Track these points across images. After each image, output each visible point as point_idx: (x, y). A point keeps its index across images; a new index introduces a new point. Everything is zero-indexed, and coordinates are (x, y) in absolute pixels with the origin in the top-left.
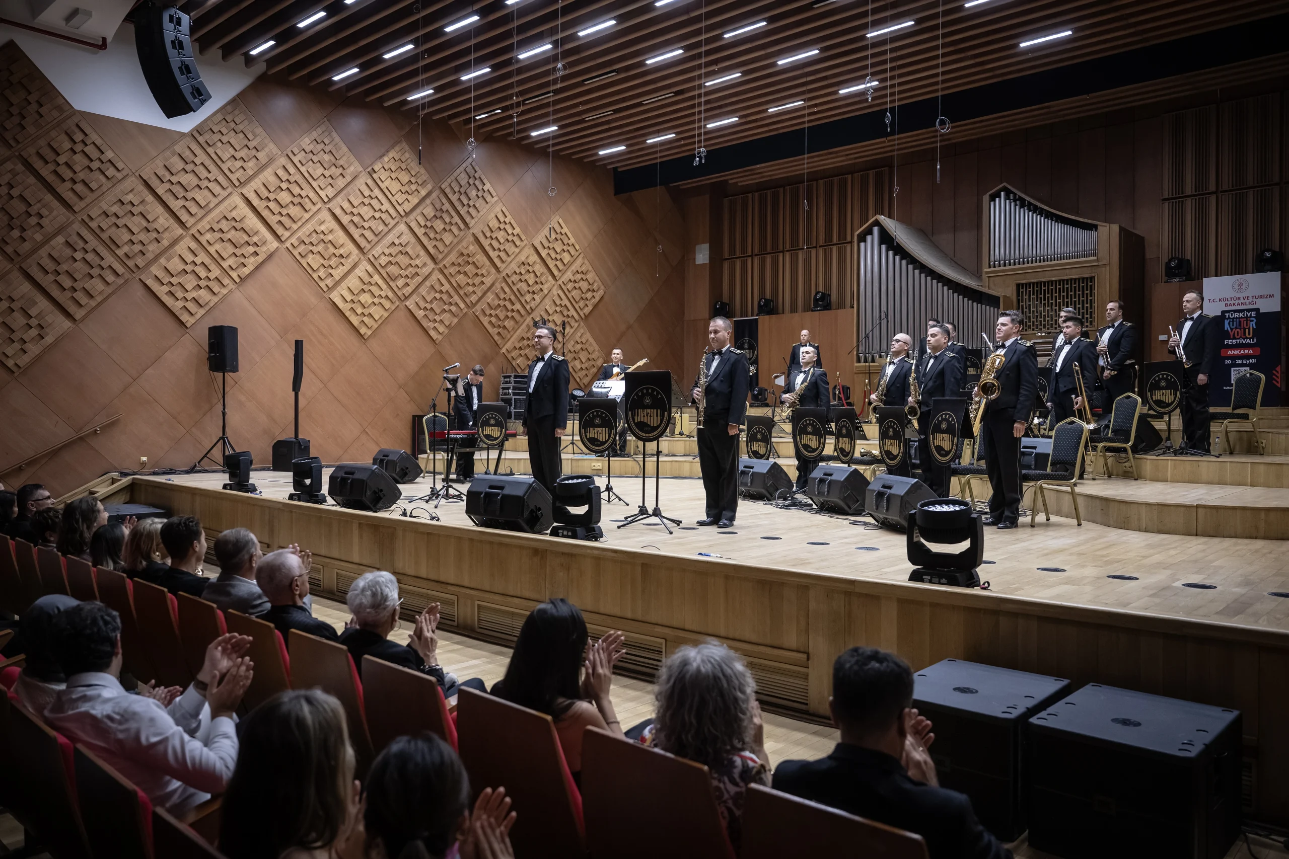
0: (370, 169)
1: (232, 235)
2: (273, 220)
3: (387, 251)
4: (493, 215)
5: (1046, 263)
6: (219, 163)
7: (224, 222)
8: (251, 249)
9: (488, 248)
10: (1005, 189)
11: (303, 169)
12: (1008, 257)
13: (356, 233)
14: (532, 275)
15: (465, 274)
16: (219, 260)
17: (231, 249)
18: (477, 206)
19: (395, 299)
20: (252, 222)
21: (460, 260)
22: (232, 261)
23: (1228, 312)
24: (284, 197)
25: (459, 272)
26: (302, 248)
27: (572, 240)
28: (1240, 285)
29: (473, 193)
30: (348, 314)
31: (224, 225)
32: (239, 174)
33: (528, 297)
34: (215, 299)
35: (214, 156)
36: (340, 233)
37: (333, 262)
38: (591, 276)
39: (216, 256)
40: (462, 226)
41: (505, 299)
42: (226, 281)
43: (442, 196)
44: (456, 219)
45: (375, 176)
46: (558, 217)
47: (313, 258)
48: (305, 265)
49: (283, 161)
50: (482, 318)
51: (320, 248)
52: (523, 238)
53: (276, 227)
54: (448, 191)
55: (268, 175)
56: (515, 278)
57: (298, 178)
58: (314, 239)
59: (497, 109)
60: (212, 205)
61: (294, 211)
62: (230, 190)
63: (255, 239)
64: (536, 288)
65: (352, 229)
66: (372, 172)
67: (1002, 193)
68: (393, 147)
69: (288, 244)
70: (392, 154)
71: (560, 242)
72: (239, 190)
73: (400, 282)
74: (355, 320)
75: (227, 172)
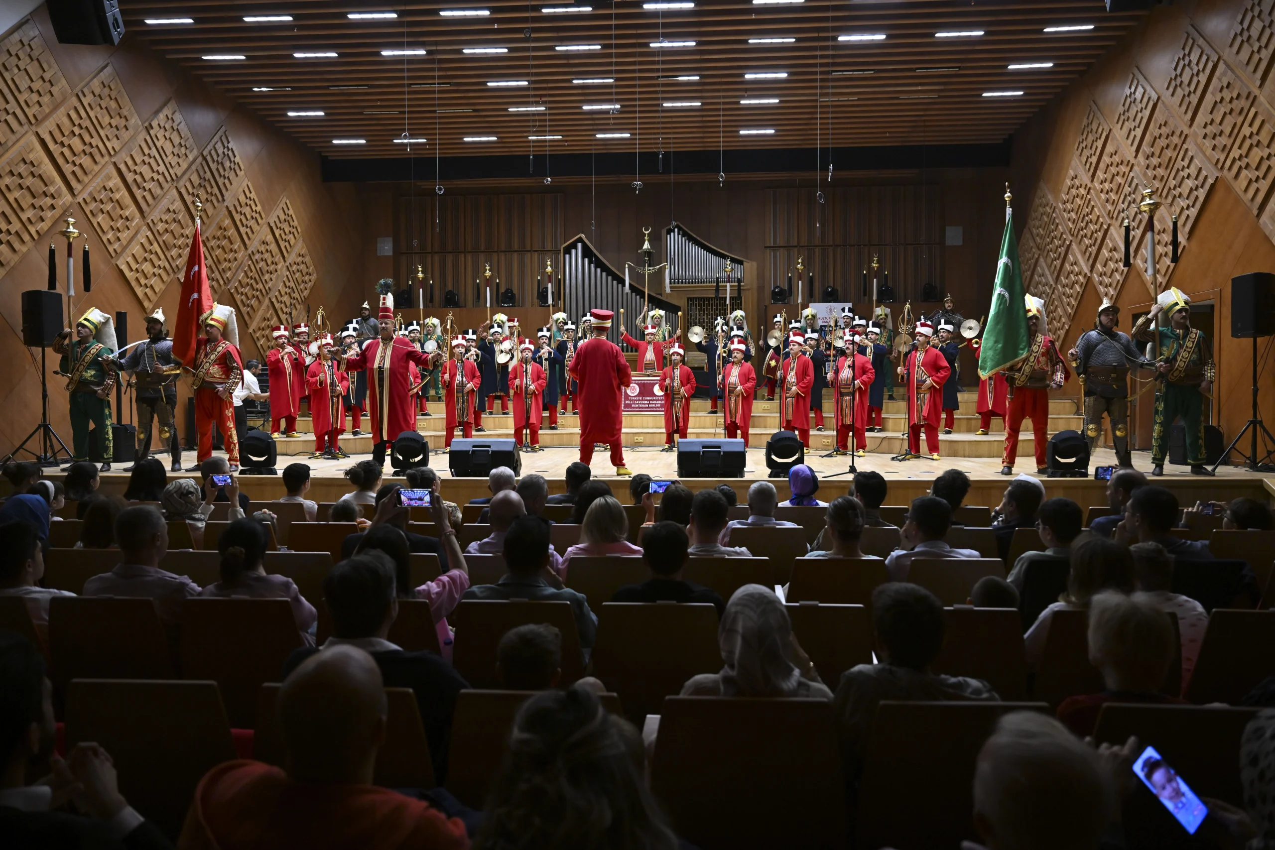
0: (147, 124)
1: (29, 181)
2: (67, 169)
3: (164, 218)
4: (241, 190)
5: (703, 284)
6: (16, 93)
7: (22, 166)
8: (49, 201)
9: (238, 223)
10: (677, 226)
11: (92, 114)
12: (680, 277)
13: (138, 194)
14: (269, 254)
15: (223, 248)
16: (18, 211)
17: (29, 200)
18: (231, 178)
19: (170, 271)
20: (48, 168)
21: (219, 233)
22: (29, 214)
23: (824, 326)
24: (76, 143)
25: (219, 247)
26: (93, 206)
27: (296, 223)
28: (830, 310)
29: (227, 164)
30: (133, 284)
31: (22, 169)
32: (35, 109)
33: (267, 276)
34: (16, 258)
35: (10, 82)
36: (124, 192)
37: (120, 224)
38: (307, 259)
39: (15, 205)
40: (220, 198)
41: (251, 278)
42: (26, 237)
43: (204, 163)
44: (216, 190)
45: (152, 132)
46: (285, 200)
47: (103, 218)
48: (95, 225)
49: (74, 101)
50: (235, 295)
51: (109, 207)
52: (263, 216)
53: (70, 178)
54: (209, 158)
55: (60, 116)
56: (258, 256)
57: (87, 123)
58: (103, 196)
59: (288, 87)
60: (10, 143)
61: (86, 161)
62: (26, 127)
63: (52, 190)
64: (272, 268)
65: (134, 189)
66: (149, 127)
67: (676, 230)
68: (165, 104)
69: (80, 199)
70: (167, 111)
71: (287, 223)
72: (34, 128)
73: (174, 252)
74: (139, 291)
75: (23, 104)
